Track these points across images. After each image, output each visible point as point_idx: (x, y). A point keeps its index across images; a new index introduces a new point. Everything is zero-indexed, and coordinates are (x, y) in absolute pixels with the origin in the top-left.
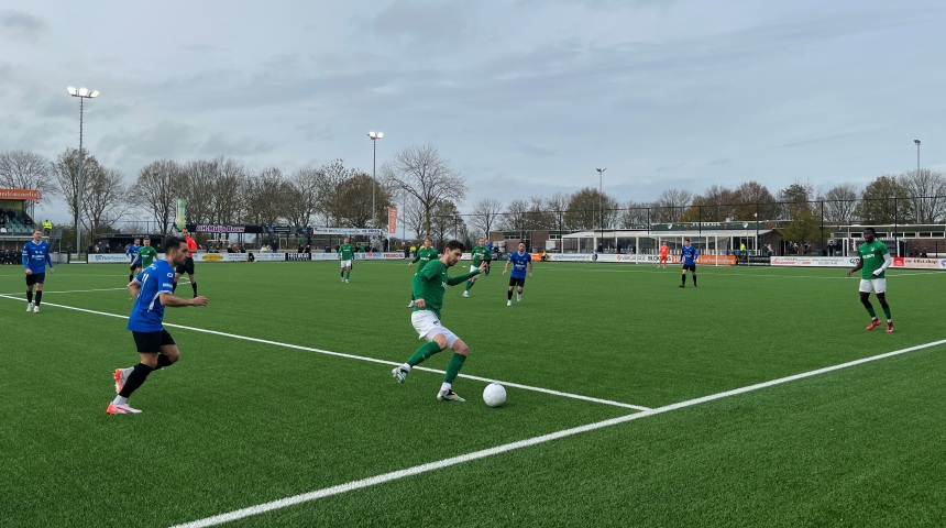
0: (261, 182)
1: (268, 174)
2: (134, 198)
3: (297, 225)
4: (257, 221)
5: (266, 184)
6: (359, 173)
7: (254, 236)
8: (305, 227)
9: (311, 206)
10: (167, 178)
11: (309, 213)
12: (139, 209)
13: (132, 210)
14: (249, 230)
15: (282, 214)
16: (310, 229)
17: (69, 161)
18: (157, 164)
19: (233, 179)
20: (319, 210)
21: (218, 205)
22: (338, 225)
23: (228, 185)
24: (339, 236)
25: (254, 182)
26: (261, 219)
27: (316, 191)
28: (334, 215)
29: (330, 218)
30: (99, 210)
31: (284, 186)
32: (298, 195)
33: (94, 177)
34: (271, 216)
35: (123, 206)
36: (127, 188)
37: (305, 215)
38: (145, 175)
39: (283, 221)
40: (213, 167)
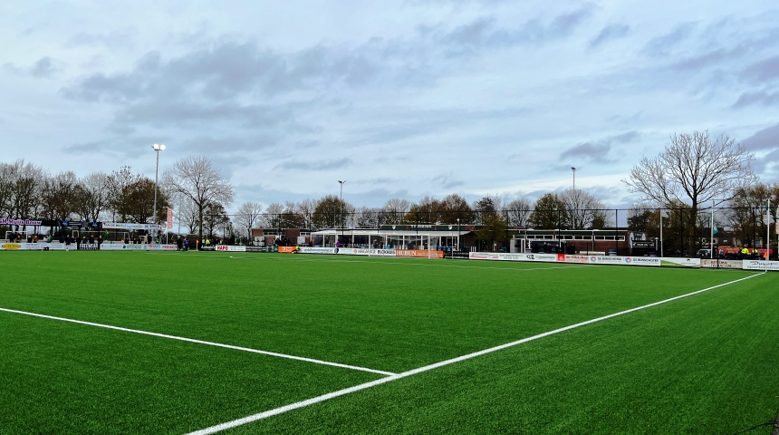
0: (57, 183)
1: (64, 176)
3: (87, 220)
4: (52, 216)
5: (61, 185)
6: (144, 178)
7: (49, 228)
8: (95, 221)
9: (100, 204)
11: (98, 210)
14: (45, 223)
15: (73, 211)
16: (99, 224)
19: (32, 180)
20: (107, 207)
21: (17, 201)
22: (124, 220)
23: (27, 185)
24: (124, 230)
25: (50, 183)
26: (56, 214)
27: (105, 193)
28: (119, 213)
29: (117, 215)
31: (77, 187)
32: (89, 195)
34: (65, 212)
37: (95, 211)
39: (75, 216)
40: (14, 169)
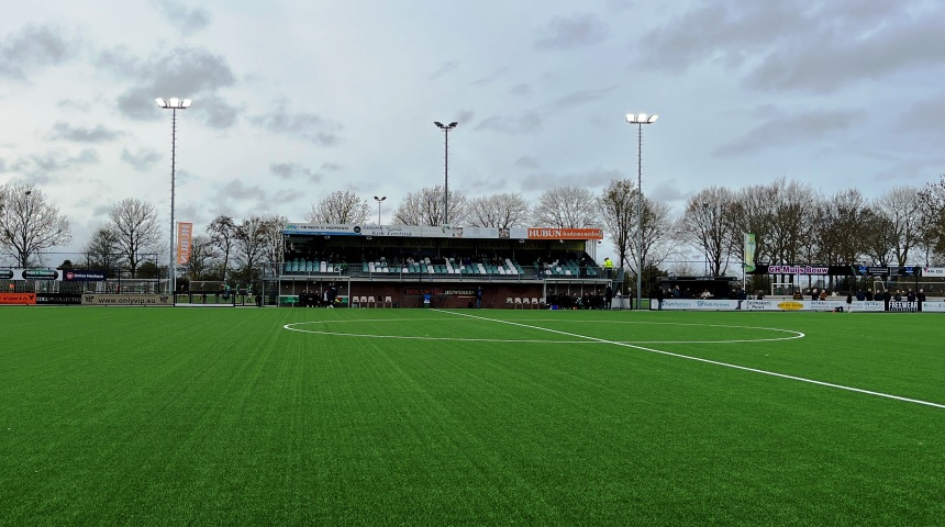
0: (834, 209)
1: (843, 198)
2: (682, 233)
5: (840, 211)
11: (907, 247)
13: (679, 249)
15: (865, 251)
17: (613, 195)
18: (706, 193)
19: (797, 207)
20: (921, 242)
25: (824, 210)
27: (916, 219)
30: (645, 250)
31: (865, 212)
34: (849, 252)
35: (670, 243)
36: (674, 222)
38: (693, 207)
39: (863, 259)
40: (772, 193)
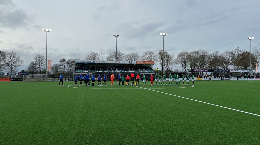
0: (213, 56)
1: (215, 53)
3: (224, 69)
4: (212, 68)
5: (214, 56)
6: (245, 51)
7: (211, 72)
8: (227, 69)
9: (229, 63)
10: (185, 56)
11: (228, 65)
12: (178, 65)
14: (209, 71)
15: (219, 66)
16: (229, 70)
17: (160, 53)
19: (204, 55)
20: (231, 64)
21: (200, 63)
22: (238, 69)
23: (203, 57)
24: (239, 72)
25: (210, 56)
26: (213, 67)
27: (230, 58)
28: (237, 65)
29: (235, 66)
30: (168, 66)
31: (220, 57)
32: (224, 59)
33: (166, 57)
34: (216, 66)
36: (175, 59)
37: (227, 65)
38: (179, 56)
39: (220, 68)
40: (198, 52)
